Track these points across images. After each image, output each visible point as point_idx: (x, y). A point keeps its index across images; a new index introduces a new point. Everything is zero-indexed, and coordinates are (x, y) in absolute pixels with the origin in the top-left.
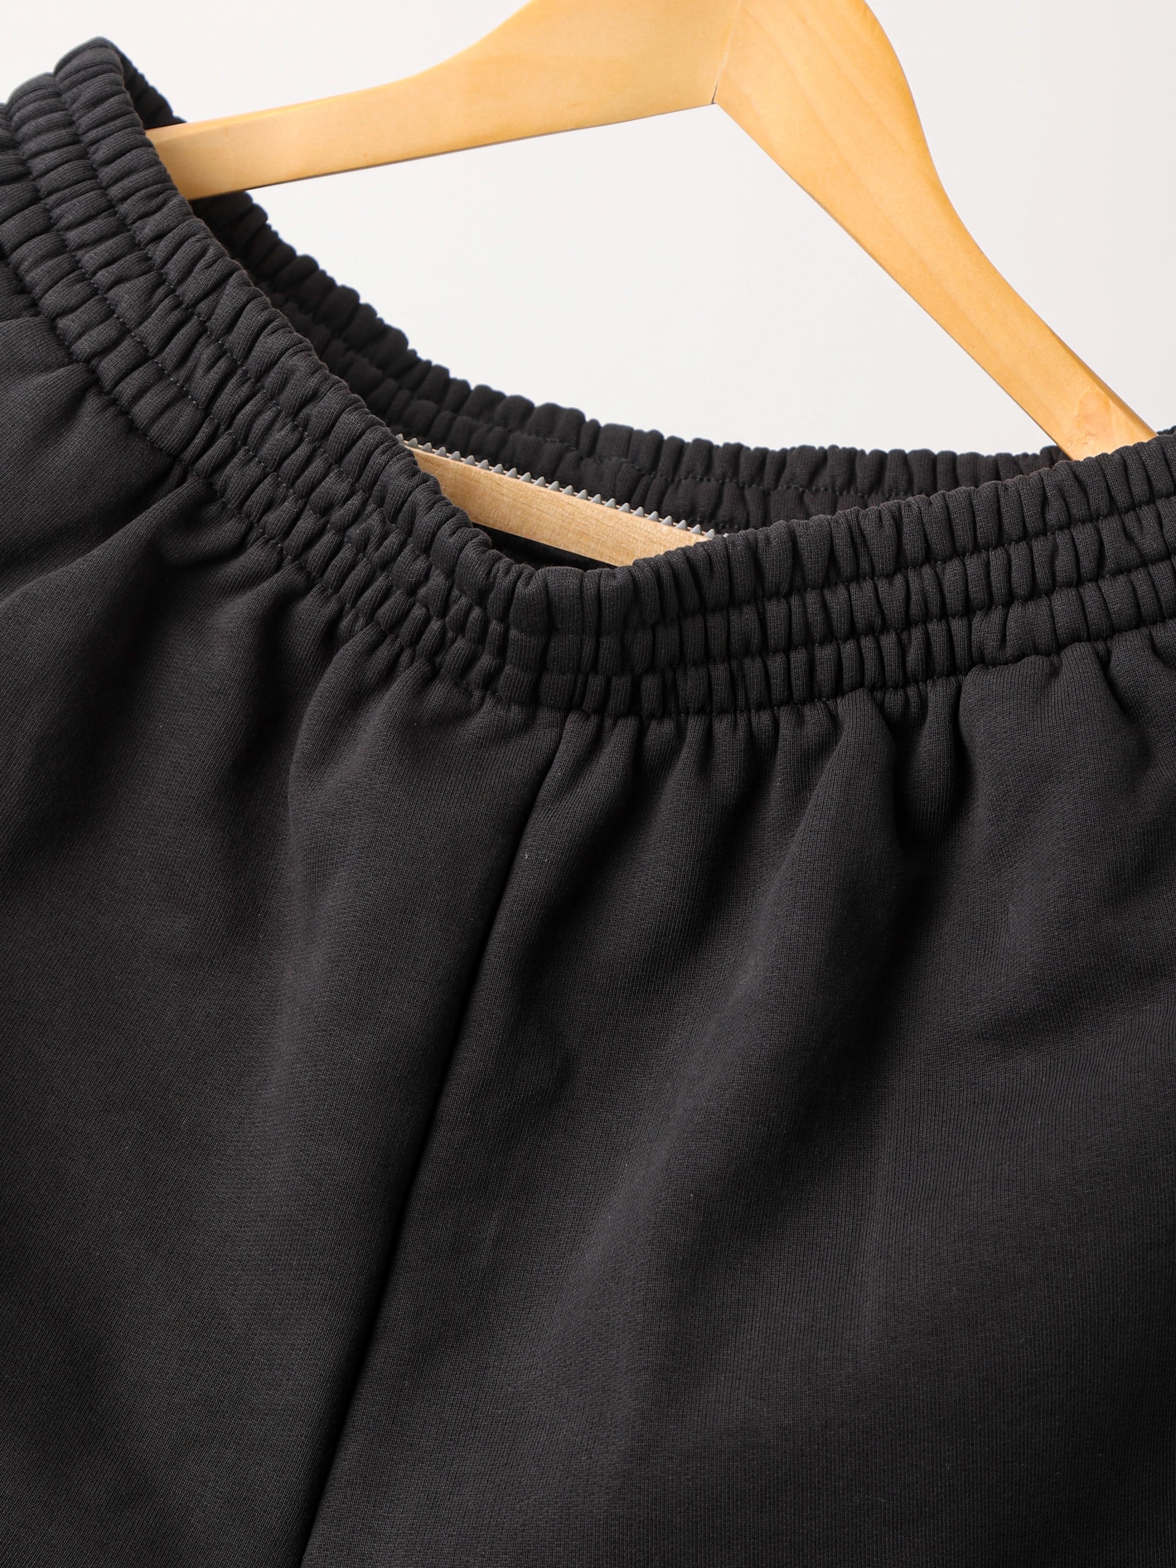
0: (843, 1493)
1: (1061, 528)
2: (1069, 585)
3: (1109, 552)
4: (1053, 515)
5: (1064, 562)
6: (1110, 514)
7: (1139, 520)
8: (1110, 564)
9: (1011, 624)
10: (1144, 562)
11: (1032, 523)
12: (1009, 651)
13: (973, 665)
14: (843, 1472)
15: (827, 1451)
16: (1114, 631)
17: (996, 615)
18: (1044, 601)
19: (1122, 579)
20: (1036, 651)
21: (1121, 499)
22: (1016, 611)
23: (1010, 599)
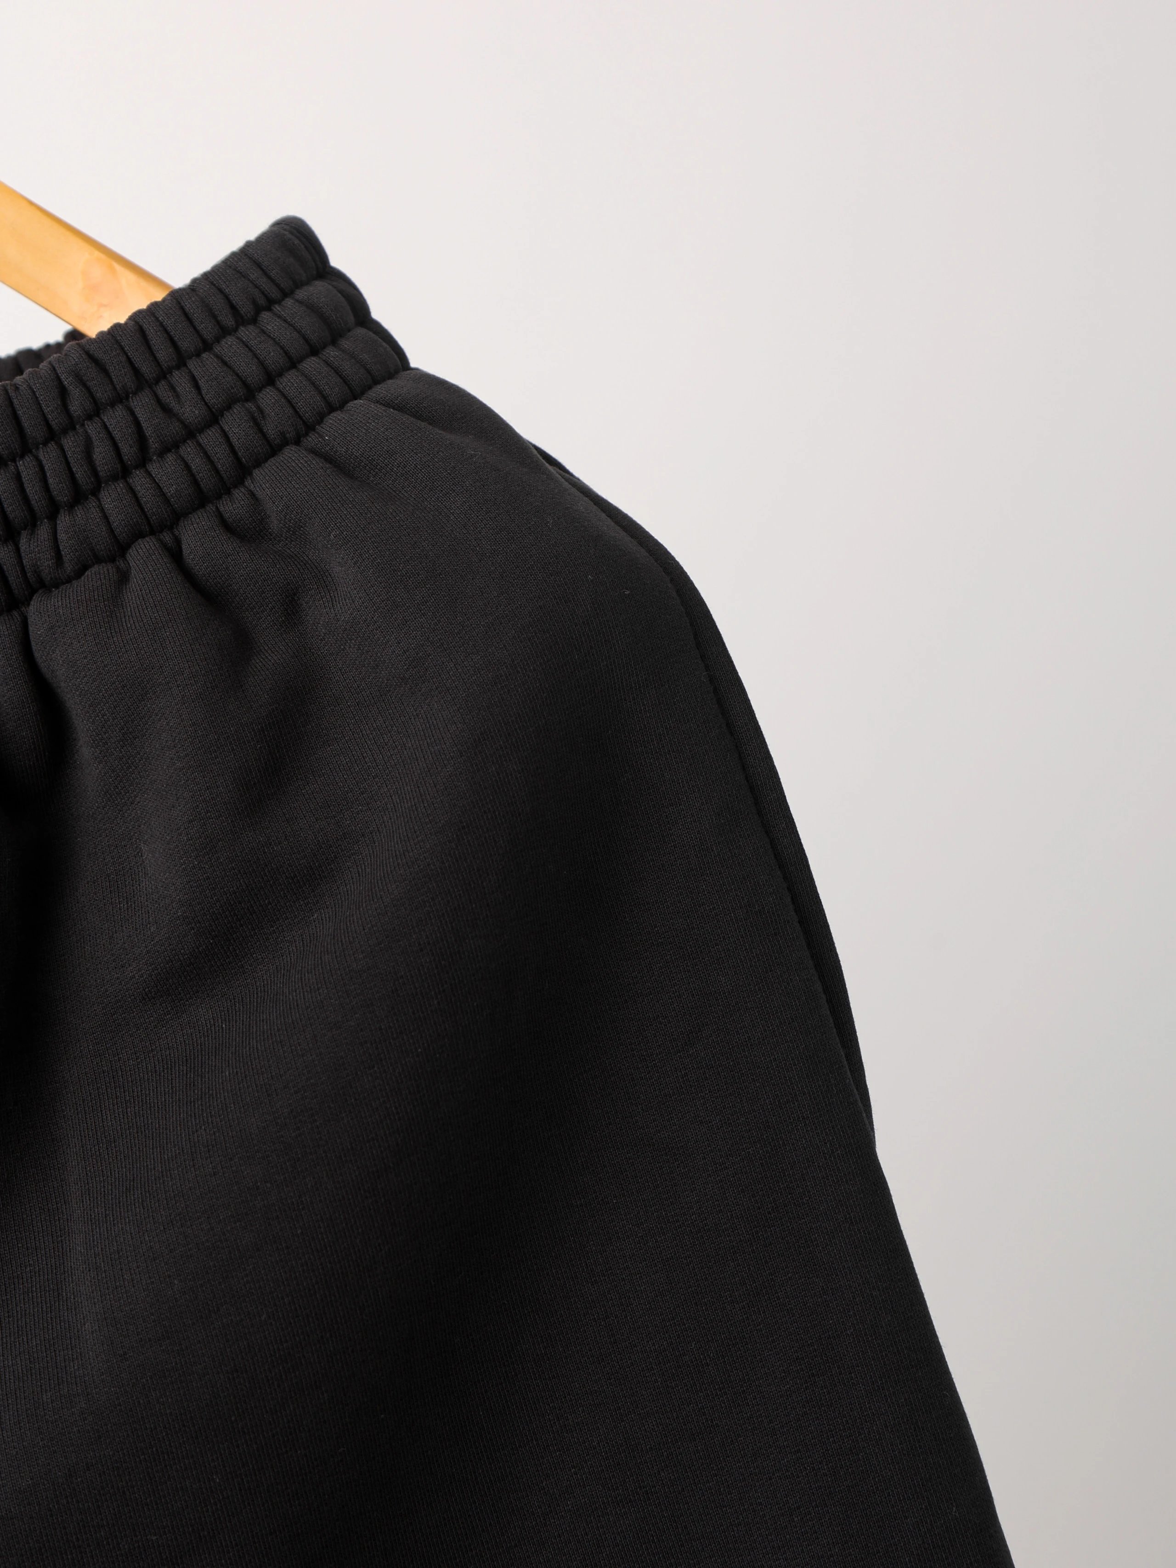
0: (108, 1544)
1: (89, 417)
2: (114, 478)
3: (148, 431)
4: (77, 404)
5: (101, 454)
6: (139, 389)
7: (173, 388)
8: (154, 444)
9: (62, 536)
10: (191, 433)
11: (56, 420)
12: (69, 567)
13: (33, 592)
14: (102, 1520)
15: (78, 1502)
16: (177, 517)
17: (43, 531)
18: (92, 502)
19: (170, 457)
20: (98, 560)
21: (147, 369)
22: (64, 521)
23: (54, 511)
